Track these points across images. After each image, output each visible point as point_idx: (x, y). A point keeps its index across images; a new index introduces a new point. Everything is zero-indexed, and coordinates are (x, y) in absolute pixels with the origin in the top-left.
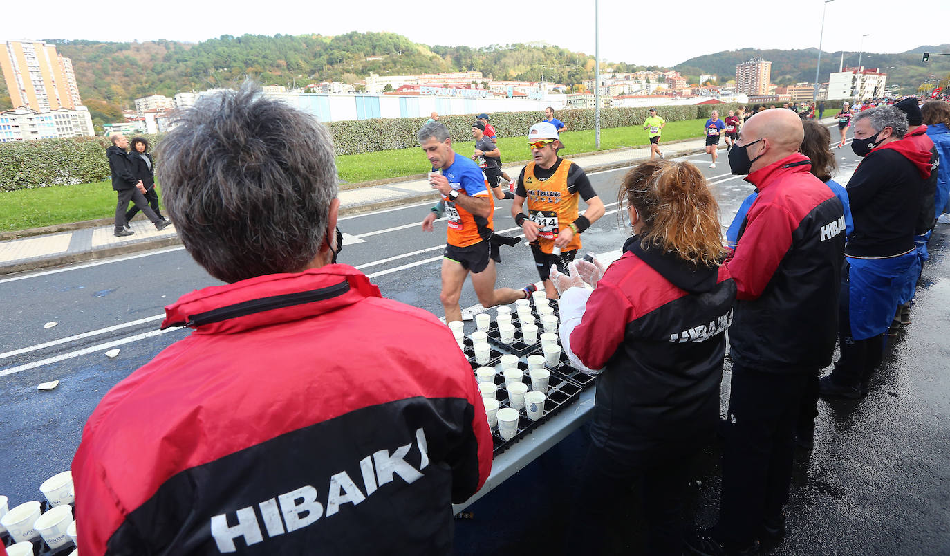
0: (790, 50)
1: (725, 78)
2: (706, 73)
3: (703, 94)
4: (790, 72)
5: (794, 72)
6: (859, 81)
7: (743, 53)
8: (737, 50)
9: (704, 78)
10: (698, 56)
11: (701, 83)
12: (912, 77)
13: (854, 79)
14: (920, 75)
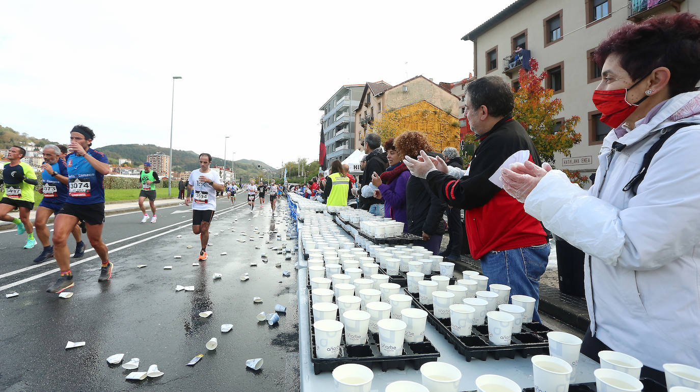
0: (178, 150)
1: (137, 162)
2: (123, 157)
3: (123, 172)
4: (180, 164)
5: (182, 164)
6: (223, 174)
7: (148, 147)
8: (144, 145)
9: (122, 161)
10: (116, 144)
11: (120, 165)
12: (241, 175)
13: (221, 173)
14: (245, 174)
